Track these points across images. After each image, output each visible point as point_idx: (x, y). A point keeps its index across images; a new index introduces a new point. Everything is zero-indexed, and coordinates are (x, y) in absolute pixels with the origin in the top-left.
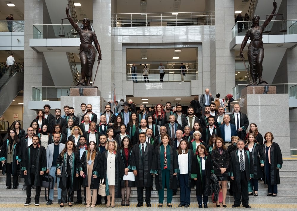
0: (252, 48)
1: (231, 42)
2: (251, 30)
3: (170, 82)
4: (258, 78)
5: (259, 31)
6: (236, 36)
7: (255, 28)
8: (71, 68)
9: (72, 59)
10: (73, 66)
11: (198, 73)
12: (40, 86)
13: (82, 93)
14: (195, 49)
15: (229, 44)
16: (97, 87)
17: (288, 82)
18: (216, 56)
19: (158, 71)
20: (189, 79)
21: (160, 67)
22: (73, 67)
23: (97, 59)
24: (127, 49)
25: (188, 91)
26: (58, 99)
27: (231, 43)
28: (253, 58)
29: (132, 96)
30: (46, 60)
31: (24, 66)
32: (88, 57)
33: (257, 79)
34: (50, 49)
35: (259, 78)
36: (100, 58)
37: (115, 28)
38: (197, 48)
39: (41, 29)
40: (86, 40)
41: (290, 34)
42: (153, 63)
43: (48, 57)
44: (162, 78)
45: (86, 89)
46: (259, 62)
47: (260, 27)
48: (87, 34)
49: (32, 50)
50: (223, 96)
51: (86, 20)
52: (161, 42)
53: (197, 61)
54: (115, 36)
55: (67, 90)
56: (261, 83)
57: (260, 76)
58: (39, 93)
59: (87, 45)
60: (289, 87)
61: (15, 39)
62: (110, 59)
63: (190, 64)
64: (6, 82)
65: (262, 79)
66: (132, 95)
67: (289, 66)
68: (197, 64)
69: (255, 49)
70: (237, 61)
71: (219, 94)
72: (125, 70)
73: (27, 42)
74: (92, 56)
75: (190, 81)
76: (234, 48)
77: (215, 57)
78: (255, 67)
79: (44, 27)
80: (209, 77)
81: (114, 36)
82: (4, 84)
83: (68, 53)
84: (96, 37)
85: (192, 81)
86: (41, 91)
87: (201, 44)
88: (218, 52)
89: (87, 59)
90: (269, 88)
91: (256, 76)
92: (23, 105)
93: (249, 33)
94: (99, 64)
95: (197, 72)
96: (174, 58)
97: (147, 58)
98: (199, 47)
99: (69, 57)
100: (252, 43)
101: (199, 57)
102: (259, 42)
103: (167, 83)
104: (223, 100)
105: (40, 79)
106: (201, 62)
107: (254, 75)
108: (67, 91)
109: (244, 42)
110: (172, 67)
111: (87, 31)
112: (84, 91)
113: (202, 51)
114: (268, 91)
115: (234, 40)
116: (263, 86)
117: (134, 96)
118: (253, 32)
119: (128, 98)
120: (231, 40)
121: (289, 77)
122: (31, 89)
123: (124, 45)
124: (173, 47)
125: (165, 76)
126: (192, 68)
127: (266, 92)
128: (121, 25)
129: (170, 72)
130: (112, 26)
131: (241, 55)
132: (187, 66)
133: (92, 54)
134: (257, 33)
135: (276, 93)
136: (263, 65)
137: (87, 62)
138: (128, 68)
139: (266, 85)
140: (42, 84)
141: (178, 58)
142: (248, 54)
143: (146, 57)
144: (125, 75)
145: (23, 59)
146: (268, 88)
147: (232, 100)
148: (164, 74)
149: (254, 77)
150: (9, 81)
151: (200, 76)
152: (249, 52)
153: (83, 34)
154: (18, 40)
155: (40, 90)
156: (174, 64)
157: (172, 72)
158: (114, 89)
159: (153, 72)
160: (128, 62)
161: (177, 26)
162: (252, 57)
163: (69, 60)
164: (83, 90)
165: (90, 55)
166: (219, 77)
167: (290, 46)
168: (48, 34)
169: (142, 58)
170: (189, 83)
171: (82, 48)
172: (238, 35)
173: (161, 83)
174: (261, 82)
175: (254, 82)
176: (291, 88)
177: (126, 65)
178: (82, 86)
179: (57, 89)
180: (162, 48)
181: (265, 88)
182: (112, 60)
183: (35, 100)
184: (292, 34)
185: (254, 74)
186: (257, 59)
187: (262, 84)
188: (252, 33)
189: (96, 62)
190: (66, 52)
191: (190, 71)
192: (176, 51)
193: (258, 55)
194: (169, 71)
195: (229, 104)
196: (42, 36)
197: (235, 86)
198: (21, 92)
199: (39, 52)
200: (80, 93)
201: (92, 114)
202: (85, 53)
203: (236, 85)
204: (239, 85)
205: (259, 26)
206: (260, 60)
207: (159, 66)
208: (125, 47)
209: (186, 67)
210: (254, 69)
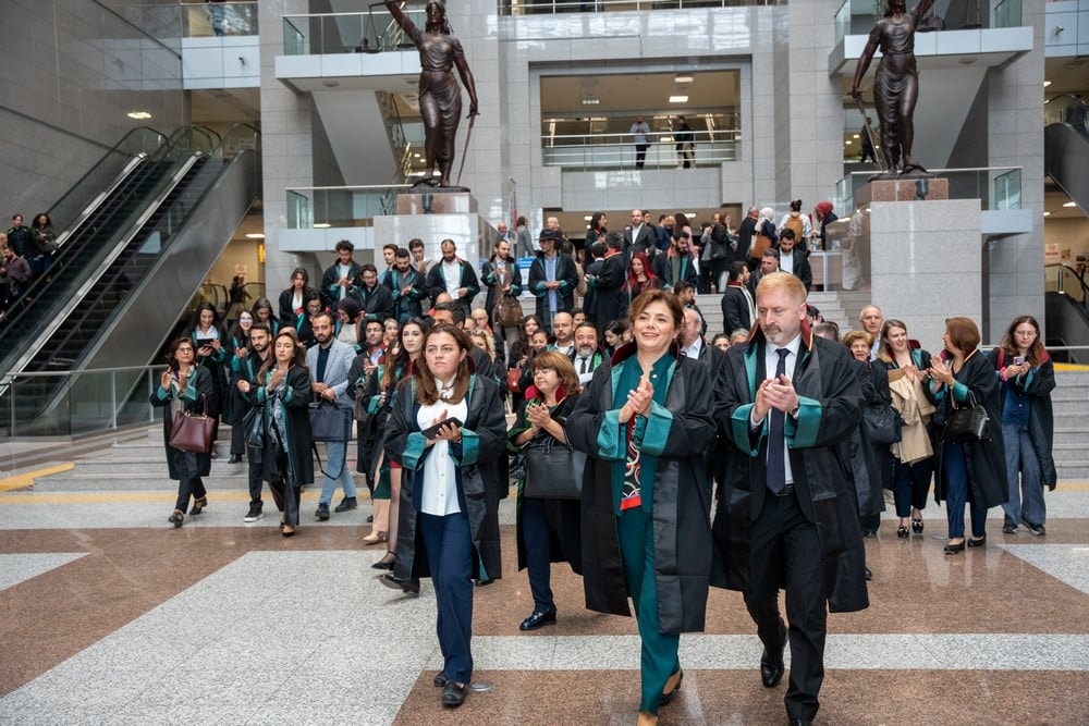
0: (886, 74)
1: (834, 52)
2: (884, 25)
3: (662, 167)
4: (901, 156)
5: (906, 27)
6: (846, 37)
7: (895, 20)
8: (390, 135)
9: (391, 107)
10: (395, 126)
11: (739, 142)
12: (308, 187)
13: (430, 207)
14: (731, 73)
15: (827, 59)
16: (467, 190)
17: (990, 164)
18: (791, 92)
19: (631, 139)
20: (716, 159)
21: (635, 127)
22: (394, 132)
23: (466, 110)
24: (542, 77)
25: (714, 192)
26: (354, 220)
27: (831, 57)
28: (889, 102)
29: (559, 210)
30: (321, 114)
31: (263, 132)
32: (444, 108)
33: (899, 159)
34: (332, 83)
35: (904, 157)
36: (474, 111)
37: (509, 17)
38: (739, 70)
39: (305, 29)
40: (436, 62)
41: (997, 27)
42: (616, 115)
43: (327, 107)
44: (641, 156)
45: (440, 197)
46: (905, 113)
47: (908, 15)
48: (438, 44)
49: (282, 86)
50: (810, 206)
51: (434, 6)
52: (637, 56)
53: (739, 107)
54: (507, 41)
55: (380, 195)
56: (909, 171)
57: (907, 151)
58: (306, 205)
59: (438, 75)
60: (992, 177)
61: (232, 56)
62: (498, 108)
63: (718, 115)
64: (217, 179)
65: (912, 160)
66: (559, 206)
67: (992, 118)
68: (739, 114)
69: (894, 76)
70: (847, 105)
71: (799, 203)
72: (538, 137)
73: (267, 65)
74: (451, 106)
75: (718, 165)
76: (840, 72)
77: (788, 95)
78: (893, 127)
79: (313, 22)
80: (773, 153)
81: (505, 41)
82: (212, 185)
83: (380, 94)
84: (462, 51)
85: (724, 164)
86: (311, 202)
87: (747, 58)
88: (796, 83)
89: (440, 112)
90: (930, 185)
91: (895, 150)
92: (261, 241)
93: (879, 32)
94: (471, 125)
95: (737, 138)
96: (673, 99)
97: (597, 102)
98: (744, 68)
99: (383, 105)
100: (885, 61)
101: (742, 97)
102: (906, 59)
103: (654, 171)
104: (810, 217)
105: (307, 169)
106: (750, 111)
107: (891, 149)
108: (381, 199)
109: (865, 57)
110: (669, 125)
111: (436, 35)
112: (434, 201)
113: (751, 79)
114: (926, 193)
115: (840, 47)
116: (913, 178)
117: (565, 209)
118: (890, 29)
119: (548, 213)
120: (832, 45)
121: (994, 149)
122: (284, 195)
123: (533, 66)
124: (671, 68)
125: (648, 152)
126: (724, 128)
127: (921, 196)
128: (523, 11)
129: (663, 139)
130: (499, 14)
131: (856, 94)
132: (710, 122)
133: (454, 100)
134: (899, 32)
135: (950, 198)
136: (914, 120)
137: (441, 121)
138: (545, 131)
139: (921, 177)
140: (311, 181)
141: (684, 99)
142: (875, 93)
143: (595, 99)
144: (538, 152)
145: (259, 113)
146: (926, 183)
147: (831, 217)
148: (649, 146)
149: (890, 154)
150: (226, 174)
151: (745, 149)
152: (877, 87)
153: (427, 45)
154: (241, 59)
155: (307, 199)
156: (673, 115)
157: (668, 139)
158: (512, 194)
159: (616, 140)
160: (546, 114)
161: (681, 10)
162: (884, 100)
163: (384, 112)
164: (431, 198)
165: (448, 102)
166: (799, 154)
167: (997, 61)
168: (325, 39)
169: (584, 102)
170: (716, 169)
171: (426, 84)
172: (852, 33)
173: (638, 172)
174: (910, 167)
175: (889, 167)
176: (996, 179)
177: (539, 123)
178: (428, 188)
179: (350, 193)
180: (640, 74)
181: (918, 184)
182: (501, 109)
183: (295, 227)
184: (1003, 26)
185: (890, 145)
186: (898, 105)
187: (911, 174)
188: (888, 34)
189: (464, 122)
190: (376, 92)
191: (717, 136)
192: (679, 80)
193: (901, 94)
194: (660, 136)
195: (823, 229)
196: (307, 46)
197: (842, 176)
198: (256, 204)
199: (302, 94)
200: (424, 207)
201: (458, 265)
202: (435, 98)
203: (845, 174)
204: (853, 176)
205: (905, 12)
206: (906, 107)
207: (634, 122)
208: (538, 73)
209: (709, 125)
210: (891, 134)
